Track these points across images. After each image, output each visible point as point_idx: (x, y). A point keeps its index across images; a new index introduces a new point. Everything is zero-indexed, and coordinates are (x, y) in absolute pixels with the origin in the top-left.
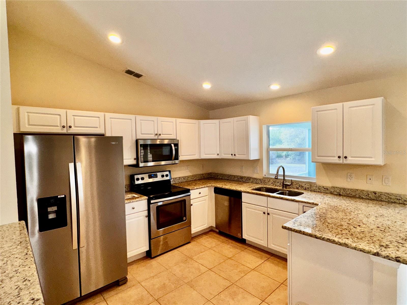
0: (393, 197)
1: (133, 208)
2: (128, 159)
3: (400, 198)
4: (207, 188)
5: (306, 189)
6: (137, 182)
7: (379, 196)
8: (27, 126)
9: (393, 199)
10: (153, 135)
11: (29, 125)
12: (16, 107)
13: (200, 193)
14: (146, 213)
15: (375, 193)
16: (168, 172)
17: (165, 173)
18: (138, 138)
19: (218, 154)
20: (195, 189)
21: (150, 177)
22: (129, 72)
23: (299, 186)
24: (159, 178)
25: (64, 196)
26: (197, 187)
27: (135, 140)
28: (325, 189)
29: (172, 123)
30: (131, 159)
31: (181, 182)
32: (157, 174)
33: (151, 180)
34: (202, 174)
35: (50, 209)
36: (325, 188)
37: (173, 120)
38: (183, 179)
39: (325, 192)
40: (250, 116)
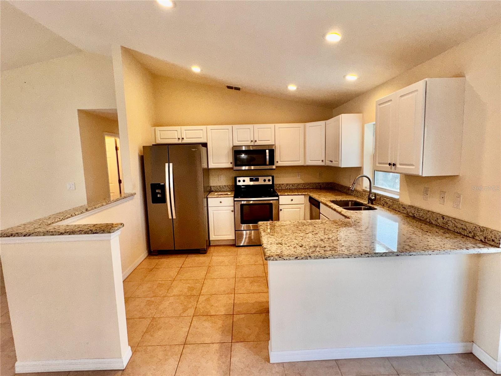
0: (459, 226)
1: (221, 202)
2: (226, 163)
3: (466, 228)
4: (303, 196)
5: (389, 207)
6: (239, 184)
7: (447, 223)
8: (160, 140)
9: (459, 228)
10: (250, 142)
11: (161, 139)
12: (154, 128)
13: (292, 200)
14: (232, 208)
15: (443, 217)
16: (271, 177)
17: (267, 178)
18: (235, 145)
19: (322, 161)
20: (285, 195)
21: (251, 180)
22: (229, 87)
23: (385, 203)
24: (261, 182)
25: (163, 184)
26: (289, 194)
27: (232, 146)
28: (403, 208)
29: (270, 129)
30: (228, 163)
31: (289, 189)
32: (258, 178)
33: (252, 183)
34: (319, 183)
35: (157, 191)
36: (403, 206)
37: (272, 125)
38: (291, 185)
39: (403, 212)
40: (342, 114)
